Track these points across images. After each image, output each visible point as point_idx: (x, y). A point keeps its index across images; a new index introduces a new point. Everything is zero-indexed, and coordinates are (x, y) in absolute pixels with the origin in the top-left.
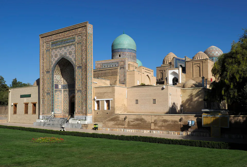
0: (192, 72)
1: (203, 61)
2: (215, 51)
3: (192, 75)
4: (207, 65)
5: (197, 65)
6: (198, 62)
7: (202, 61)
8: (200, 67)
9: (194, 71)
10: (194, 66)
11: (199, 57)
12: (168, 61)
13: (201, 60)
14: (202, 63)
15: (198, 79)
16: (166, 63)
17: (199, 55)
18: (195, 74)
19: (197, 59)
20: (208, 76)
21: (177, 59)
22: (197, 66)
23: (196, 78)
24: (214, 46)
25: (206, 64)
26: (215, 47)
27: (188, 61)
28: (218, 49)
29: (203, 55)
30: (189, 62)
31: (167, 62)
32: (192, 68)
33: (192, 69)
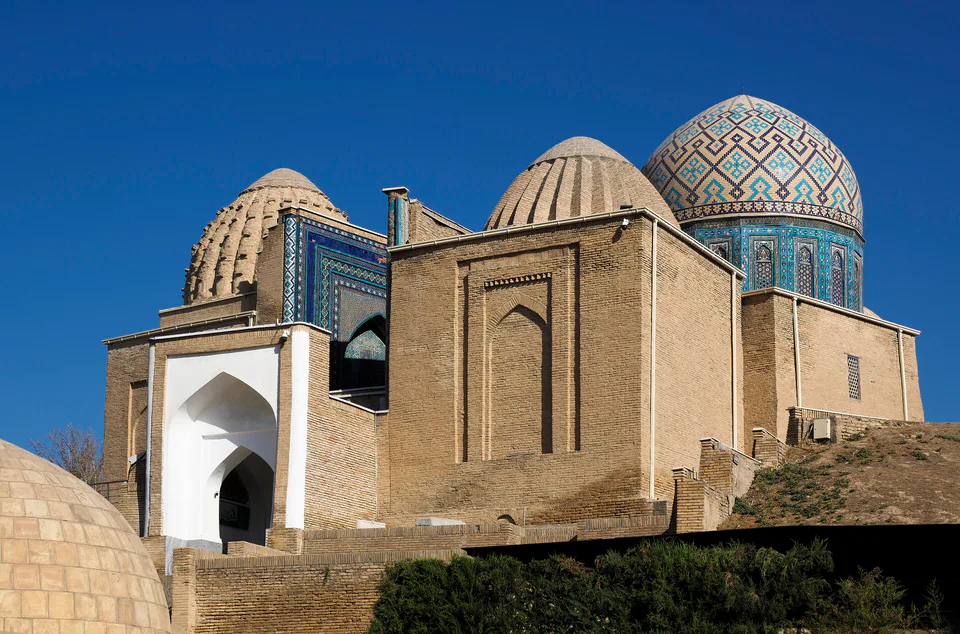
0: (458, 392)
1: (587, 241)
2: (757, 143)
3: (458, 427)
4: (634, 298)
5: (517, 295)
6: (533, 264)
7: (576, 246)
8: (546, 329)
9: (486, 380)
10: (486, 309)
11: (548, 194)
12: (227, 270)
13: (568, 237)
14: (569, 272)
15: (521, 479)
16: (214, 290)
17: (553, 180)
18: (486, 419)
19: (530, 220)
20: (637, 443)
21: (331, 243)
22: (520, 309)
23: (498, 465)
24: (755, 101)
25: (622, 279)
26: (768, 106)
27: (415, 243)
28: (792, 124)
29: (597, 177)
30: (428, 263)
31: (218, 278)
32: (458, 339)
33: (458, 351)
